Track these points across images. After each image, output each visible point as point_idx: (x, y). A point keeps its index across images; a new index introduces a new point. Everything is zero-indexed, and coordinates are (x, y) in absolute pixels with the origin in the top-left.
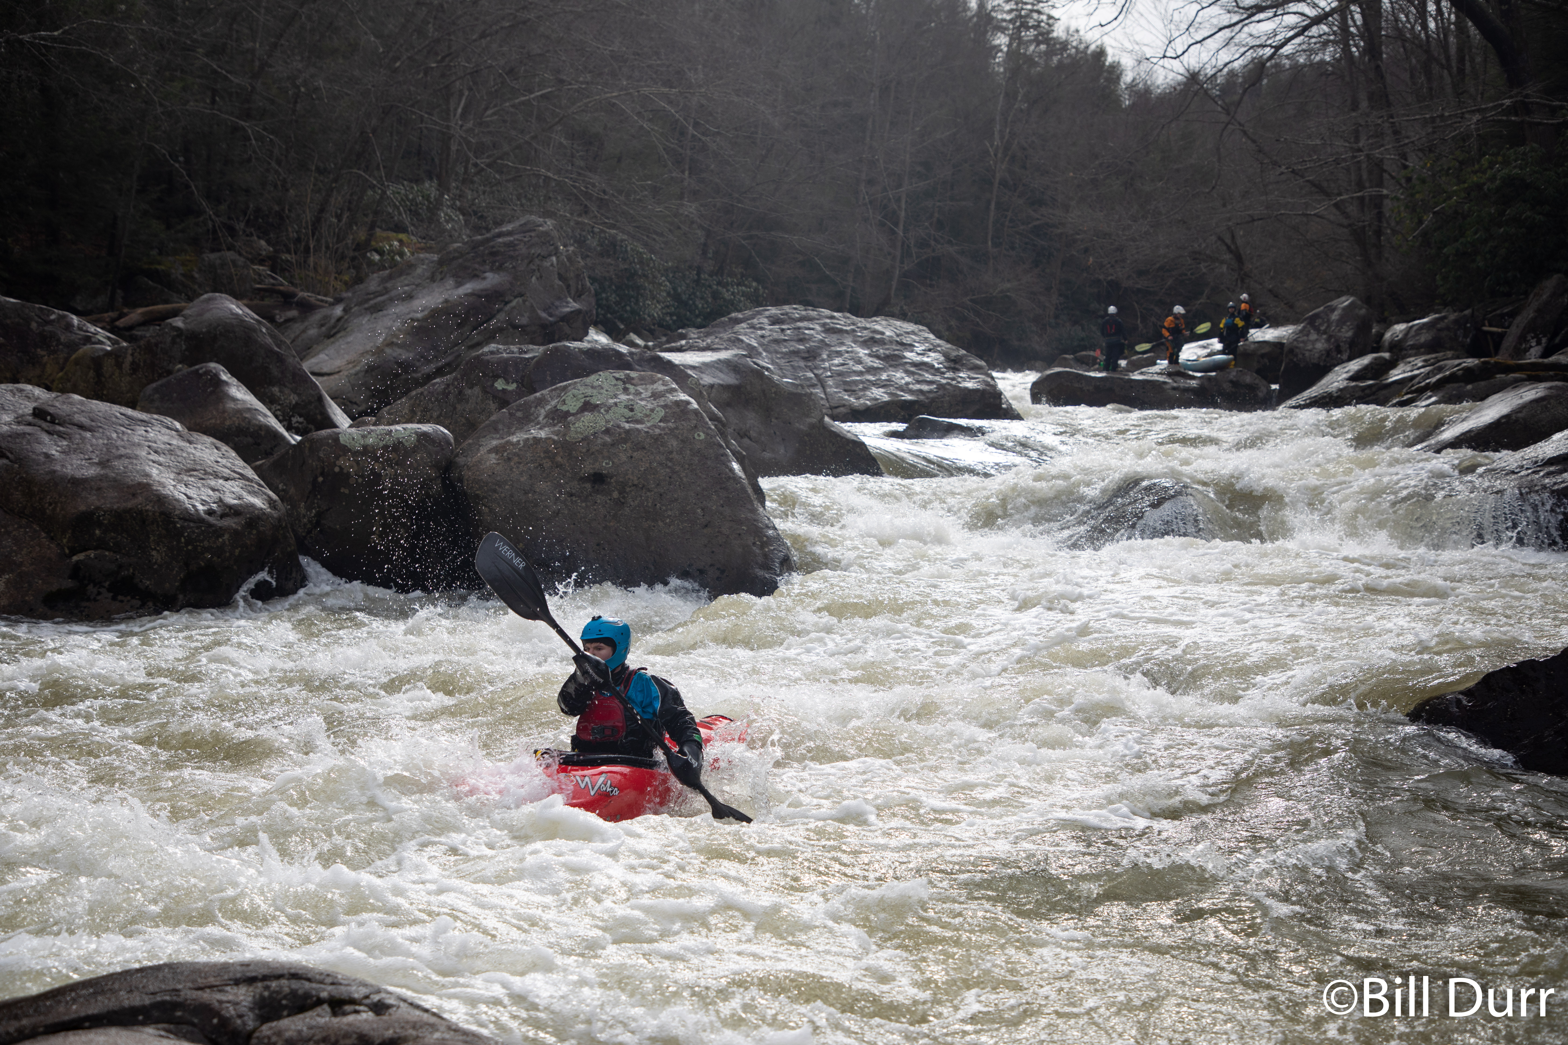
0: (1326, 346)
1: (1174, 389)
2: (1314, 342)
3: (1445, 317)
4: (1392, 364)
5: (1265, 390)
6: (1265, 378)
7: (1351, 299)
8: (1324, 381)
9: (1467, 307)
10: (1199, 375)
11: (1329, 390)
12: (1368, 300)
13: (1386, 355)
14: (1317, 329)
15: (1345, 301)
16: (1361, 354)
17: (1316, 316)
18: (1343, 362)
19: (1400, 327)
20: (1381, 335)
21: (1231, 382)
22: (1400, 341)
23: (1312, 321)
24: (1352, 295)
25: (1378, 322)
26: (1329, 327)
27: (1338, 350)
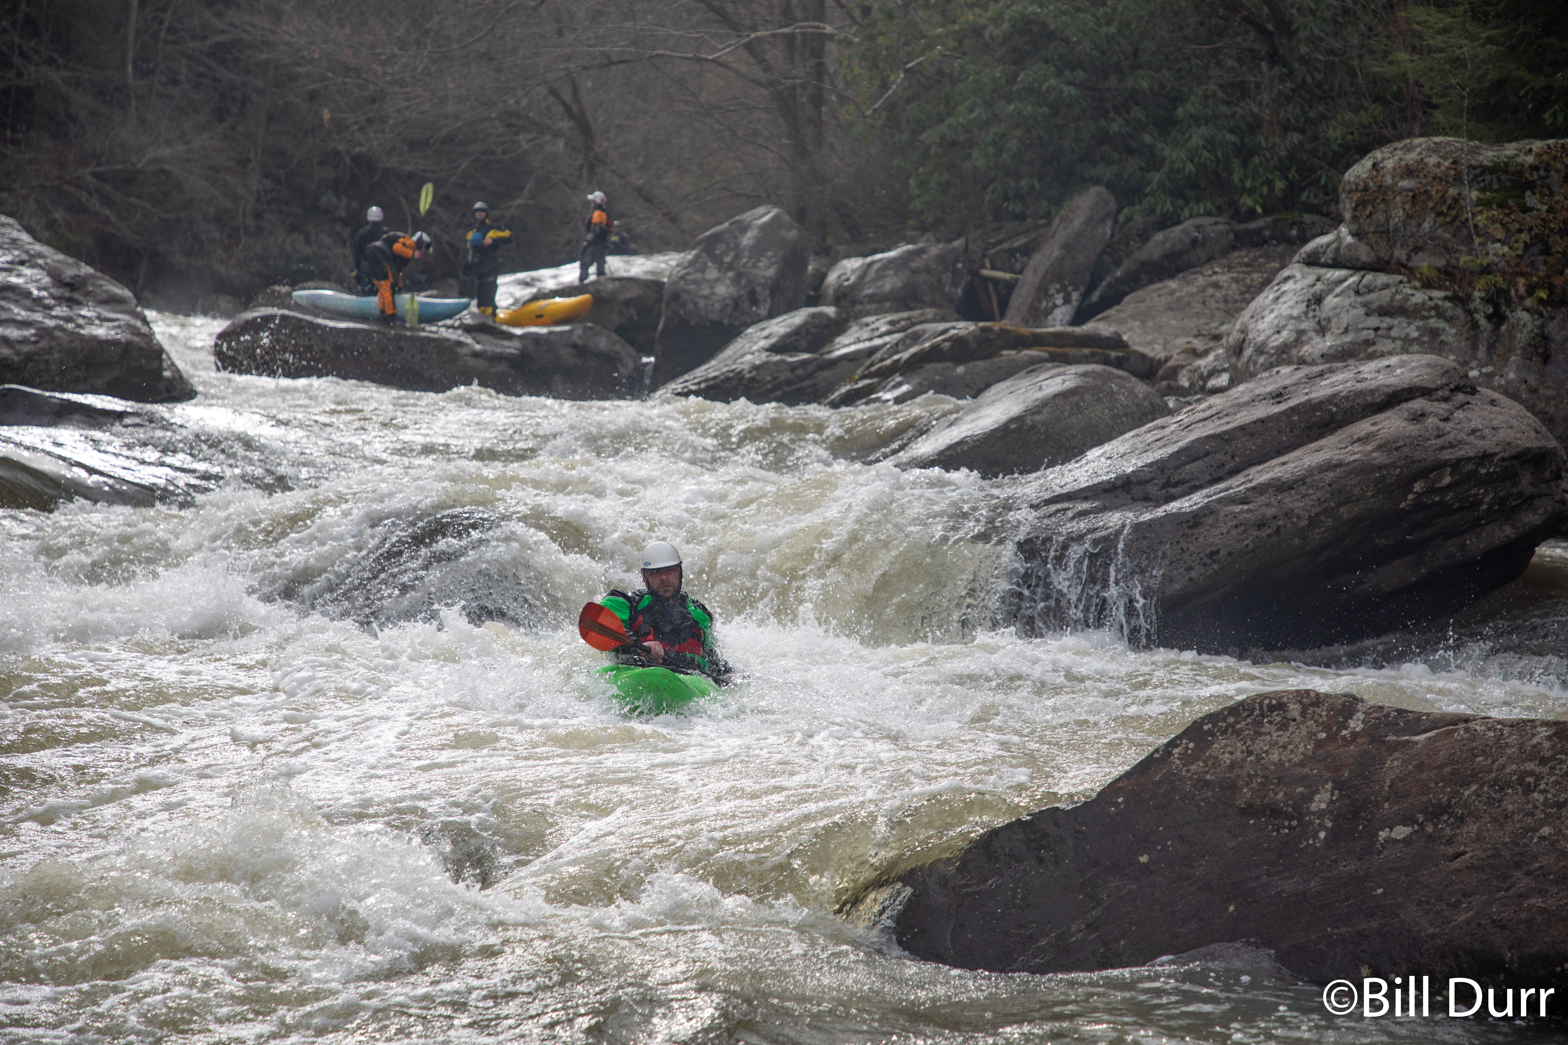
0: (732, 290)
1: (476, 355)
2: (713, 283)
3: (922, 251)
4: (839, 327)
5: (631, 364)
6: (631, 342)
7: (774, 212)
8: (729, 352)
9: (959, 235)
10: (518, 331)
11: (737, 367)
12: (800, 215)
13: (830, 311)
14: (718, 261)
15: (764, 215)
16: (790, 307)
17: (717, 238)
18: (761, 320)
19: (852, 265)
20: (821, 277)
21: (574, 346)
22: (852, 287)
23: (710, 246)
24: (775, 204)
25: (817, 254)
26: (737, 257)
27: (753, 299)
